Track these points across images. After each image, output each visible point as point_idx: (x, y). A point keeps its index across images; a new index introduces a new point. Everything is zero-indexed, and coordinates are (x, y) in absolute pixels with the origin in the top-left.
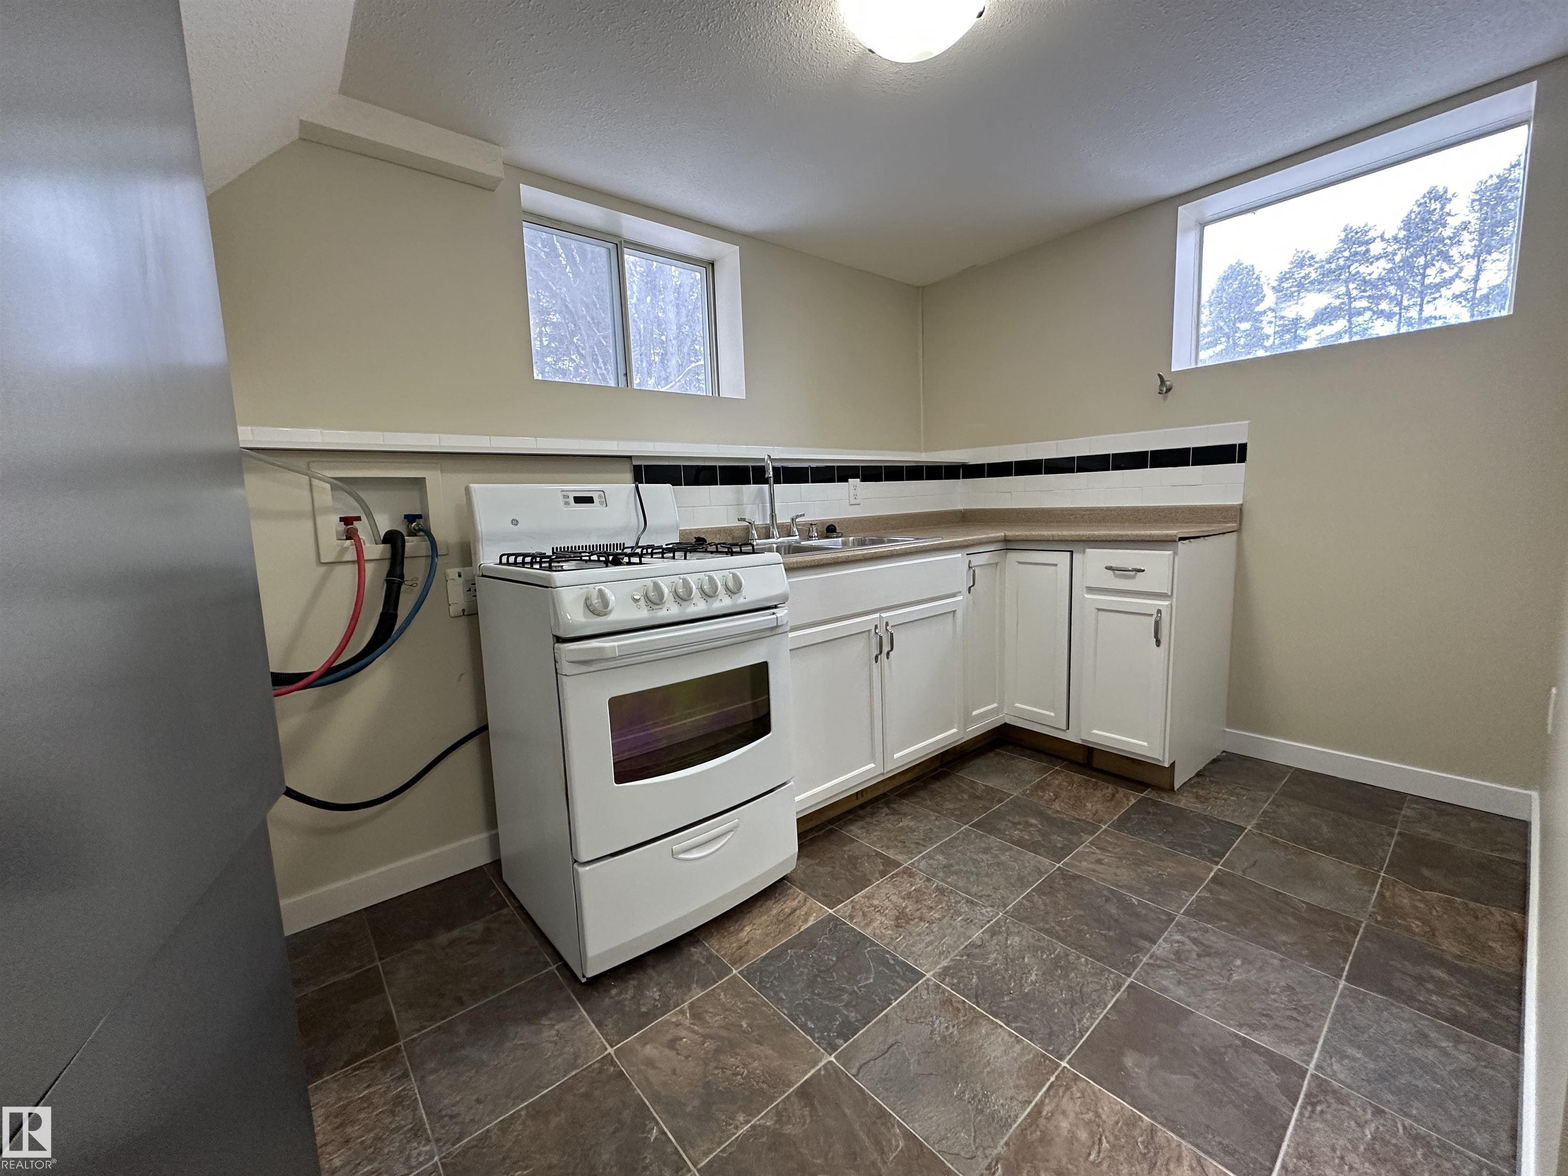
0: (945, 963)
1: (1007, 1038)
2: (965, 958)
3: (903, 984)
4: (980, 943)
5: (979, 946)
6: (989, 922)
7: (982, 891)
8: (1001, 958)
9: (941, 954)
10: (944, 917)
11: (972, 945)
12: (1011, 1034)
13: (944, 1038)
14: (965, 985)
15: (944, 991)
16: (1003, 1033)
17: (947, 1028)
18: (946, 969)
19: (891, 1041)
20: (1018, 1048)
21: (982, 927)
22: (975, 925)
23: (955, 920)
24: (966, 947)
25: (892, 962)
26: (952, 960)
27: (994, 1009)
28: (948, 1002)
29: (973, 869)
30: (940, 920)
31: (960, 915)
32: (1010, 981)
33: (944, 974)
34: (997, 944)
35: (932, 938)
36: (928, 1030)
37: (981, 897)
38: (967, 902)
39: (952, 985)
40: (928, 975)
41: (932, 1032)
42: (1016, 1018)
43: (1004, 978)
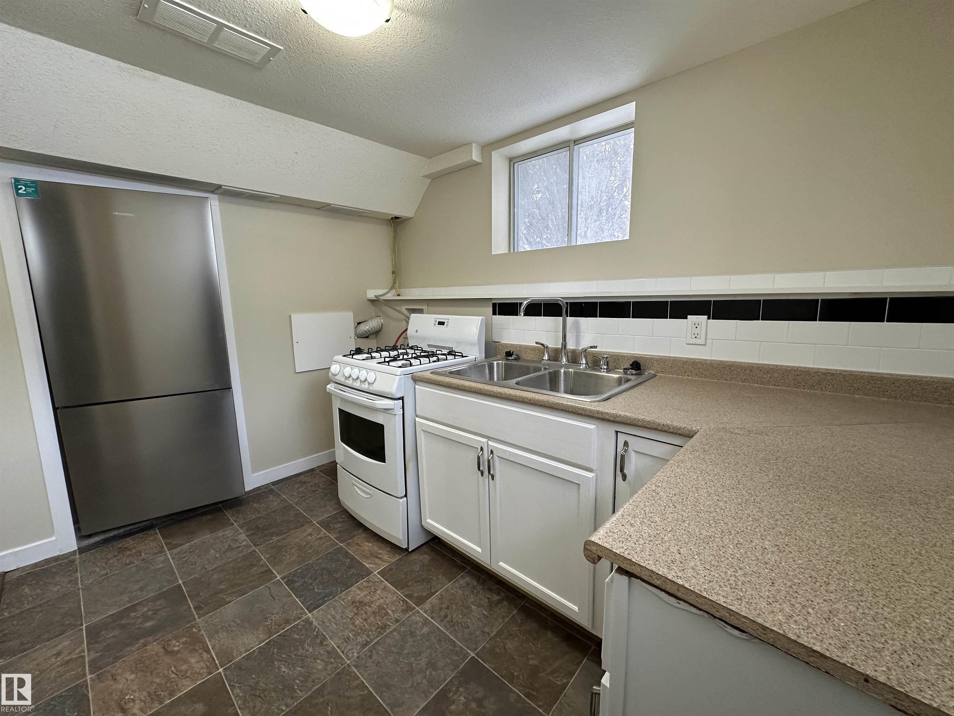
0: (315, 623)
1: (251, 646)
2: (315, 634)
3: (308, 603)
4: (324, 643)
5: (322, 643)
6: (343, 652)
7: (378, 654)
8: (307, 653)
9: (323, 622)
10: (355, 626)
11: (325, 638)
12: (253, 648)
13: (267, 618)
14: (294, 632)
15: (295, 621)
16: (255, 645)
17: (272, 620)
18: (311, 623)
19: (276, 598)
20: (243, 650)
21: (338, 647)
22: (342, 643)
23: (350, 632)
24: (324, 635)
25: (326, 599)
26: (316, 627)
27: (272, 643)
28: (288, 622)
29: (406, 651)
30: (352, 624)
31: (354, 635)
32: (287, 655)
33: (308, 622)
34: (319, 653)
35: (338, 618)
36: (274, 612)
37: (371, 651)
38: (367, 642)
39: (297, 625)
40: (310, 615)
41: (273, 614)
42: (260, 652)
43: (291, 652)
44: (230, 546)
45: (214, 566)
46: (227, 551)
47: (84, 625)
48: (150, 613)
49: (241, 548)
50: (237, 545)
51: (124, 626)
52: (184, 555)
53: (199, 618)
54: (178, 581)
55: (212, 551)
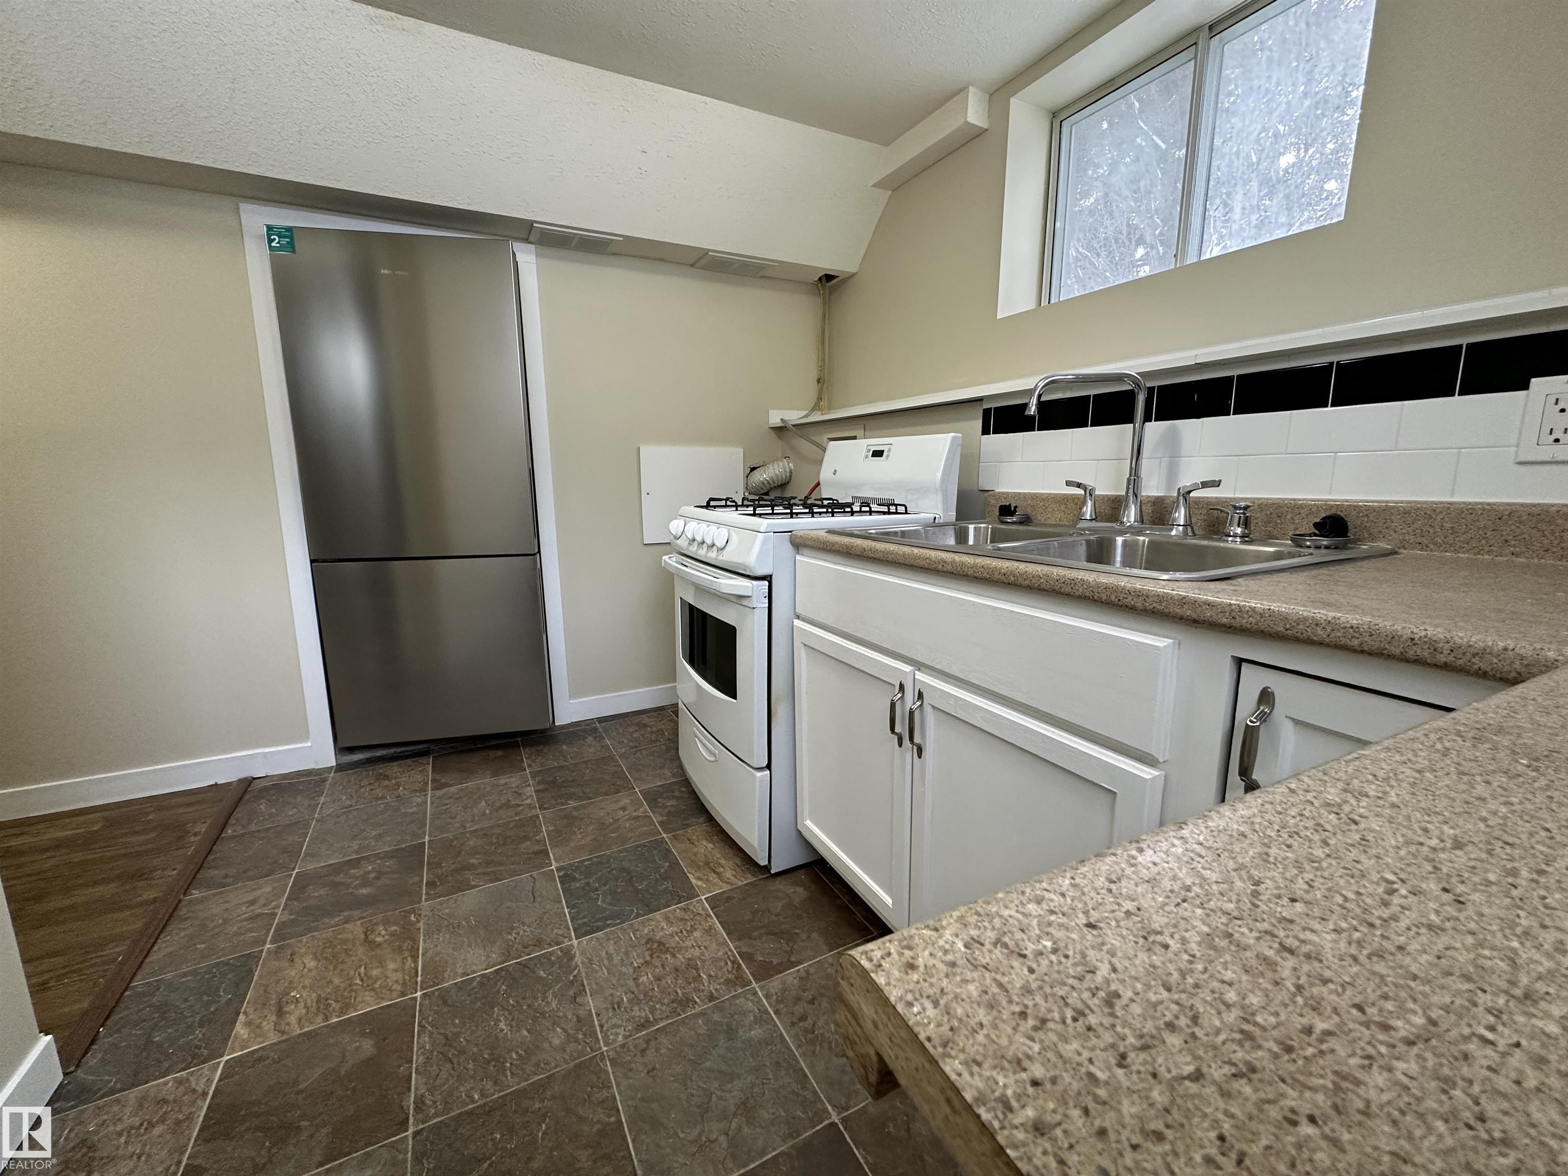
0: (578, 959)
1: (474, 967)
2: (571, 978)
3: (580, 922)
4: (579, 1000)
5: (575, 998)
6: (602, 1026)
7: (657, 1050)
8: (547, 1009)
9: (591, 961)
10: (638, 986)
11: (582, 992)
12: (475, 972)
13: (512, 928)
14: (542, 964)
15: (550, 946)
16: (480, 967)
17: (518, 933)
18: (572, 958)
19: (538, 899)
20: (460, 971)
21: (598, 1015)
22: (607, 1009)
23: (626, 994)
24: (583, 985)
25: (609, 922)
26: (577, 966)
27: (503, 973)
28: (539, 944)
29: (708, 1064)
30: (634, 979)
31: (630, 1001)
32: (517, 1001)
33: (568, 954)
34: (565, 1016)
35: (615, 962)
36: (526, 921)
37: (648, 1042)
38: (648, 1021)
39: (551, 953)
40: (575, 942)
41: (523, 924)
42: (482, 984)
43: (524, 998)
44: (509, 800)
45: (476, 827)
46: (501, 807)
47: (297, 870)
48: (373, 875)
49: (521, 808)
50: (518, 802)
51: (335, 885)
52: (447, 801)
53: (426, 900)
54: (424, 838)
55: (483, 804)
